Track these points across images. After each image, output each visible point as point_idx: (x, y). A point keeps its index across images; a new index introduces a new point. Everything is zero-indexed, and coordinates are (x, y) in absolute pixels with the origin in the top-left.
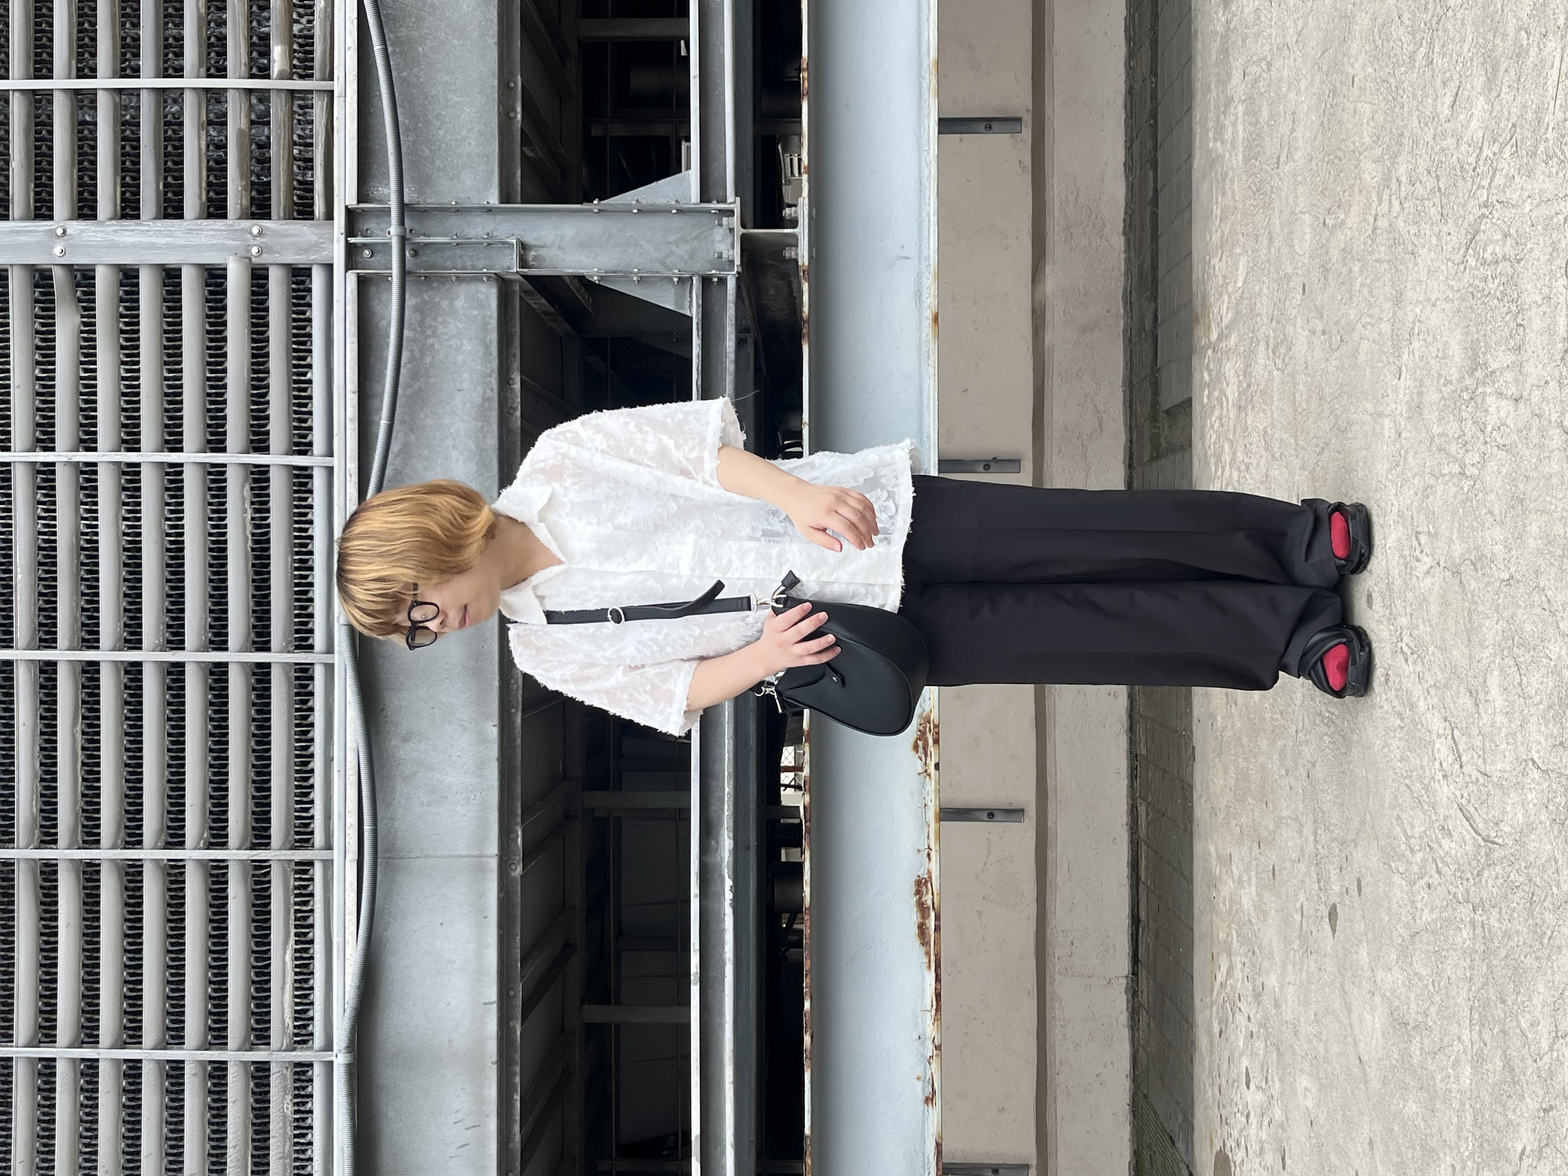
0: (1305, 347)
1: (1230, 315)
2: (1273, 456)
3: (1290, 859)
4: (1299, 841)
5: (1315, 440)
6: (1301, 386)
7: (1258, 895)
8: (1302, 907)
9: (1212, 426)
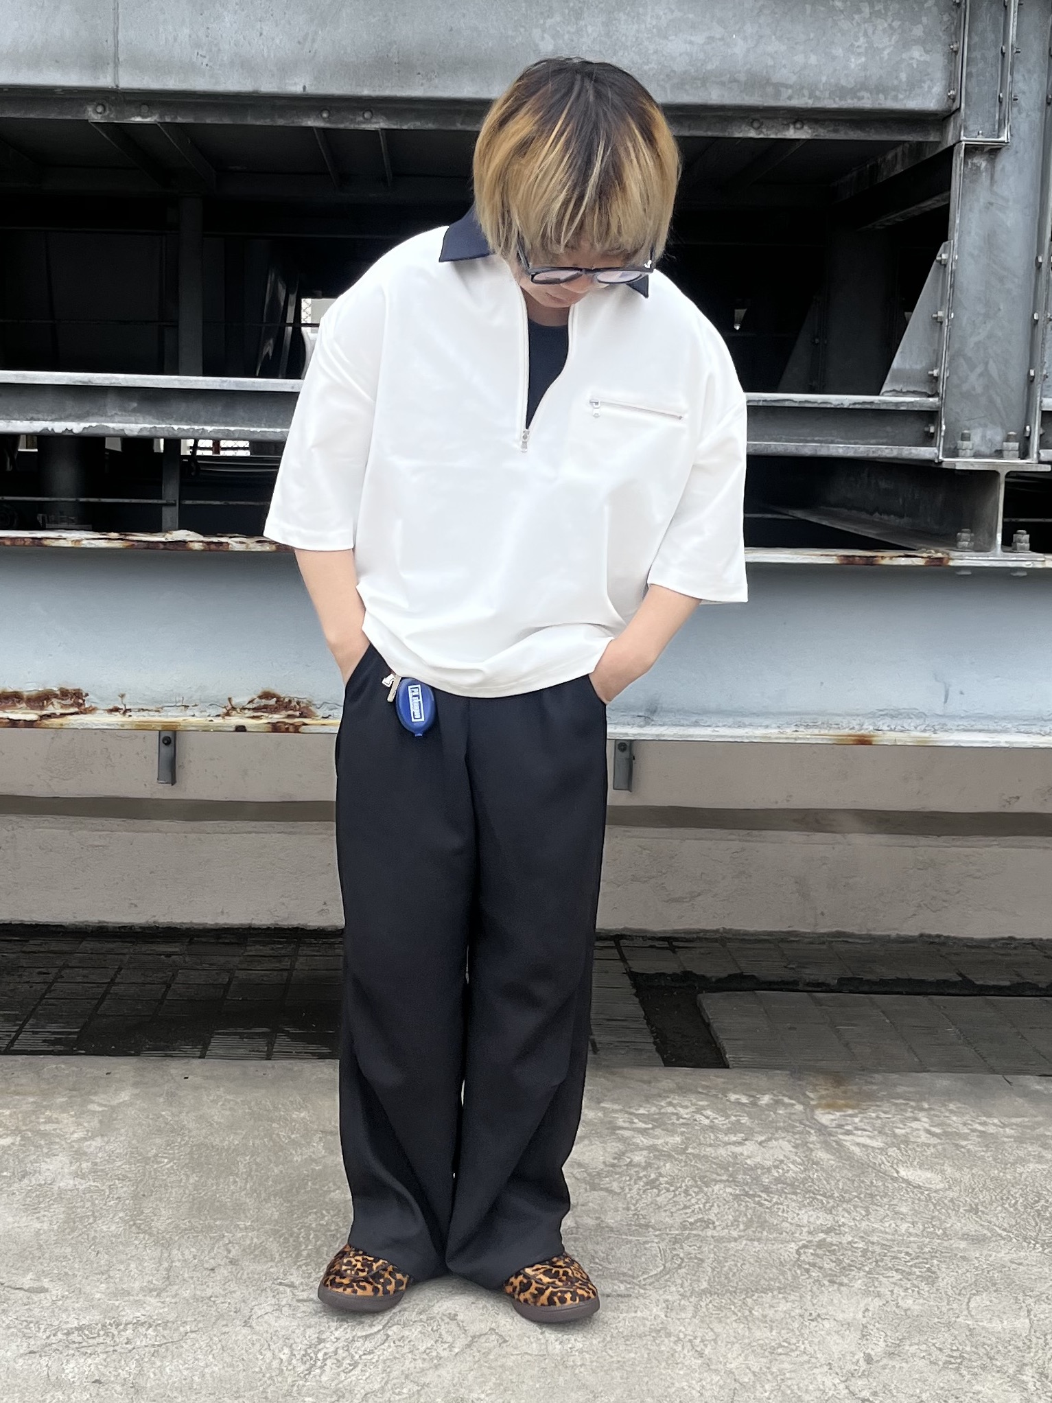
0: (840, 1317)
1: (856, 1150)
2: (675, 1241)
3: (110, 1266)
4: (137, 1285)
5: (710, 1336)
6: (783, 1306)
7: (61, 1191)
8: (43, 1290)
9: (699, 1110)
